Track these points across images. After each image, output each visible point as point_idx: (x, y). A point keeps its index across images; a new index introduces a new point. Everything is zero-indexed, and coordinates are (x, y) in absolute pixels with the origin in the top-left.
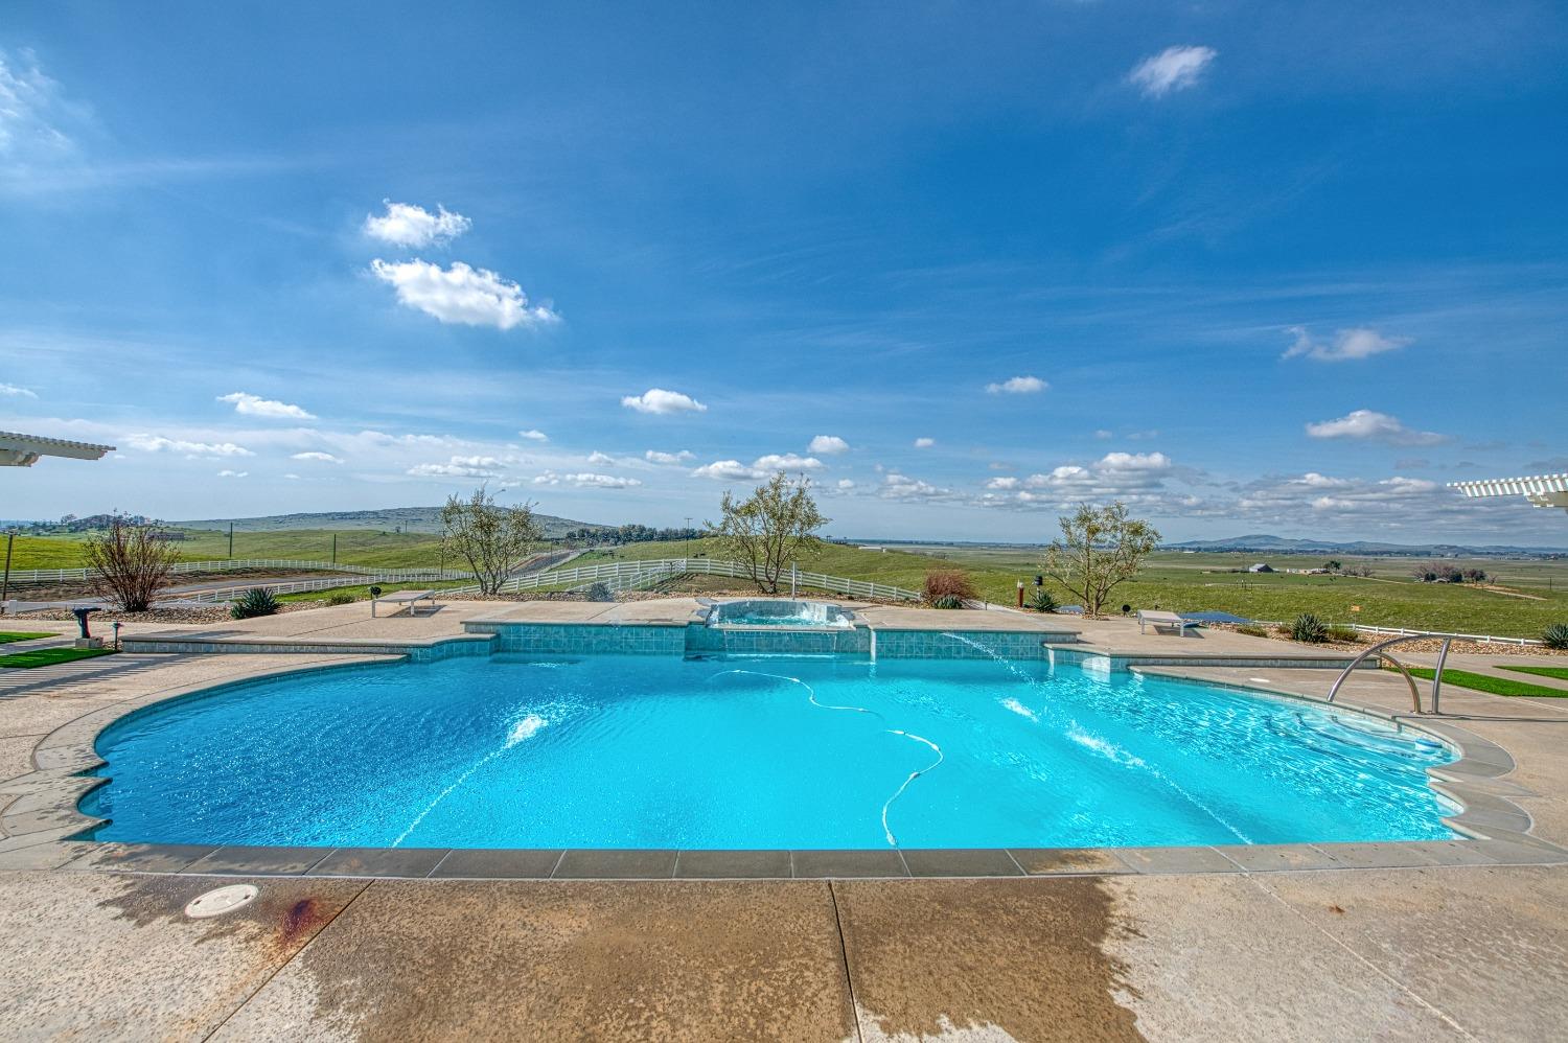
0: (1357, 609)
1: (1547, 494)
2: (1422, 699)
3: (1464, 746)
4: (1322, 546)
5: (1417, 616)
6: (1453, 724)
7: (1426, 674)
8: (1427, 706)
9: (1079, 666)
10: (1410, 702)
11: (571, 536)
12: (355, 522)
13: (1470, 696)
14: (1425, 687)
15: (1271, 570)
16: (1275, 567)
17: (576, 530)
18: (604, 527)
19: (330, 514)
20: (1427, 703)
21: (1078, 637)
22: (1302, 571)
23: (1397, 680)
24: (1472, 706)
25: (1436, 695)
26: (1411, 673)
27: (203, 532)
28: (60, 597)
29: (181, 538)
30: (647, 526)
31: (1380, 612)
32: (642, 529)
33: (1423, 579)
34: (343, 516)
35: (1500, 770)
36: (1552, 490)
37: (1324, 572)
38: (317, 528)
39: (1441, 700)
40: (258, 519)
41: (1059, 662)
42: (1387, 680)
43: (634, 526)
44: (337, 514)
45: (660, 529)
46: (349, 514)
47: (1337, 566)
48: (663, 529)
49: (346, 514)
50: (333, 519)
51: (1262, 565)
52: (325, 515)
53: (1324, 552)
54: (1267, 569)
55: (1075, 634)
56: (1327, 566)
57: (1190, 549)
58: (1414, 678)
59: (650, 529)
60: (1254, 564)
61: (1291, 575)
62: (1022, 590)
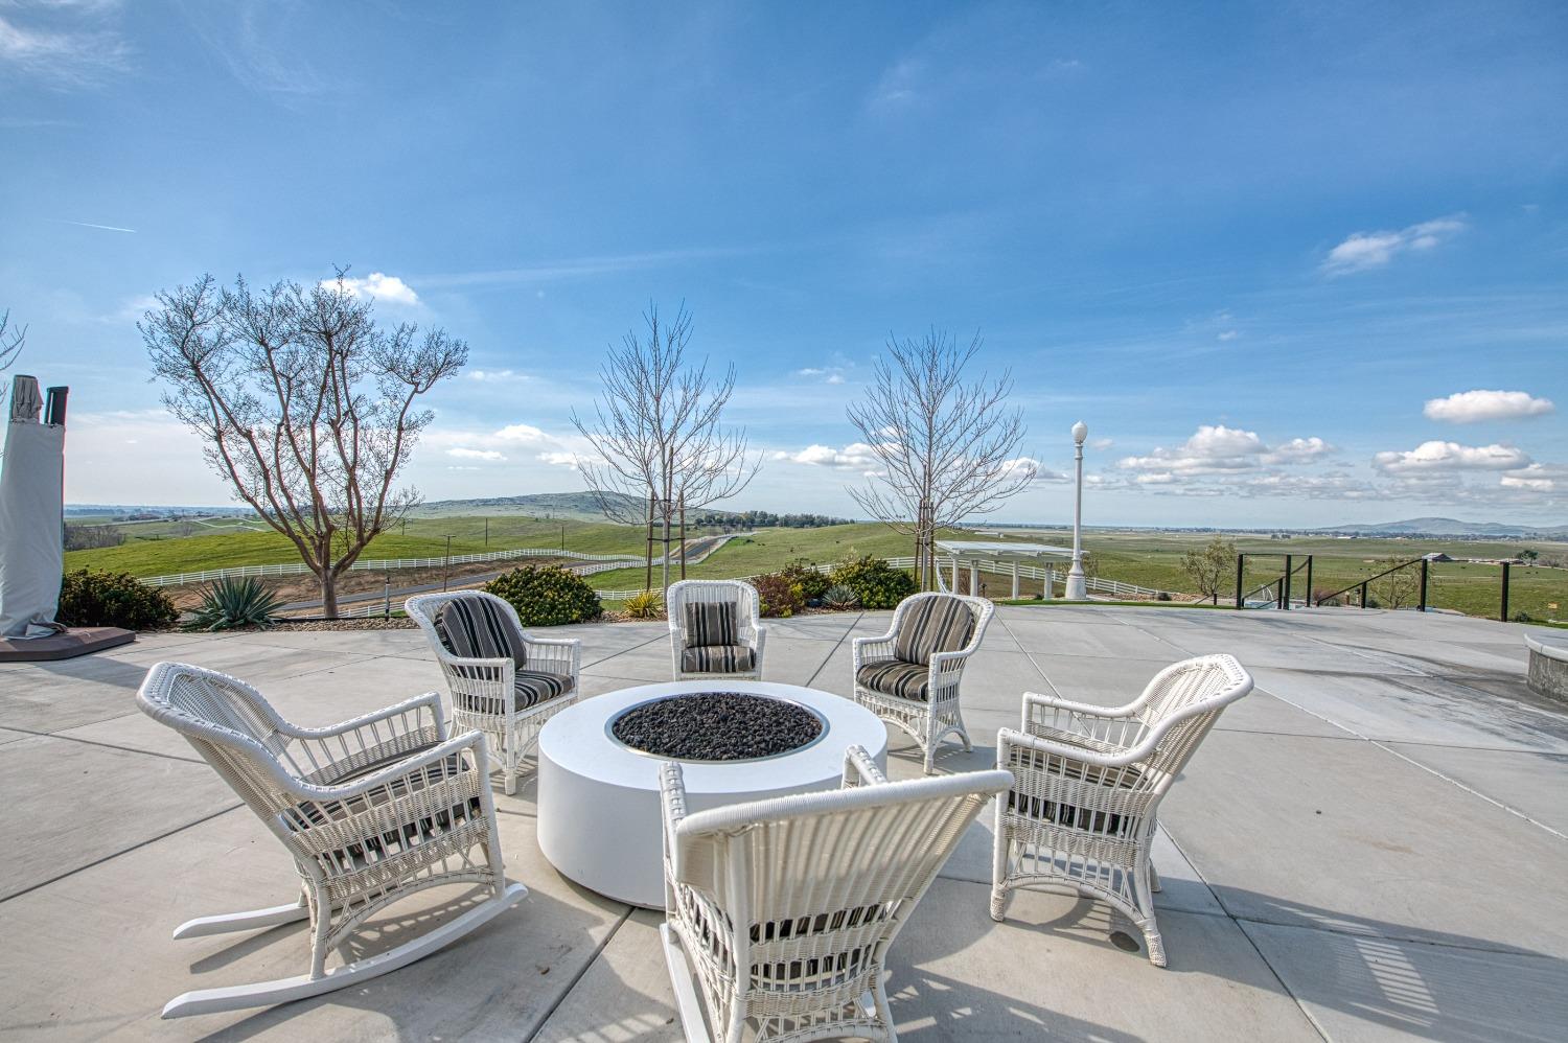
0: (1555, 606)
4: (1512, 531)
15: (1449, 560)
16: (1455, 554)
30: (769, 513)
32: (764, 515)
43: (756, 513)
45: (781, 515)
47: (1533, 555)
48: (783, 516)
51: (1438, 554)
53: (1517, 538)
56: (1519, 555)
57: (1345, 534)
59: (771, 515)
60: (1430, 551)
61: (1474, 565)
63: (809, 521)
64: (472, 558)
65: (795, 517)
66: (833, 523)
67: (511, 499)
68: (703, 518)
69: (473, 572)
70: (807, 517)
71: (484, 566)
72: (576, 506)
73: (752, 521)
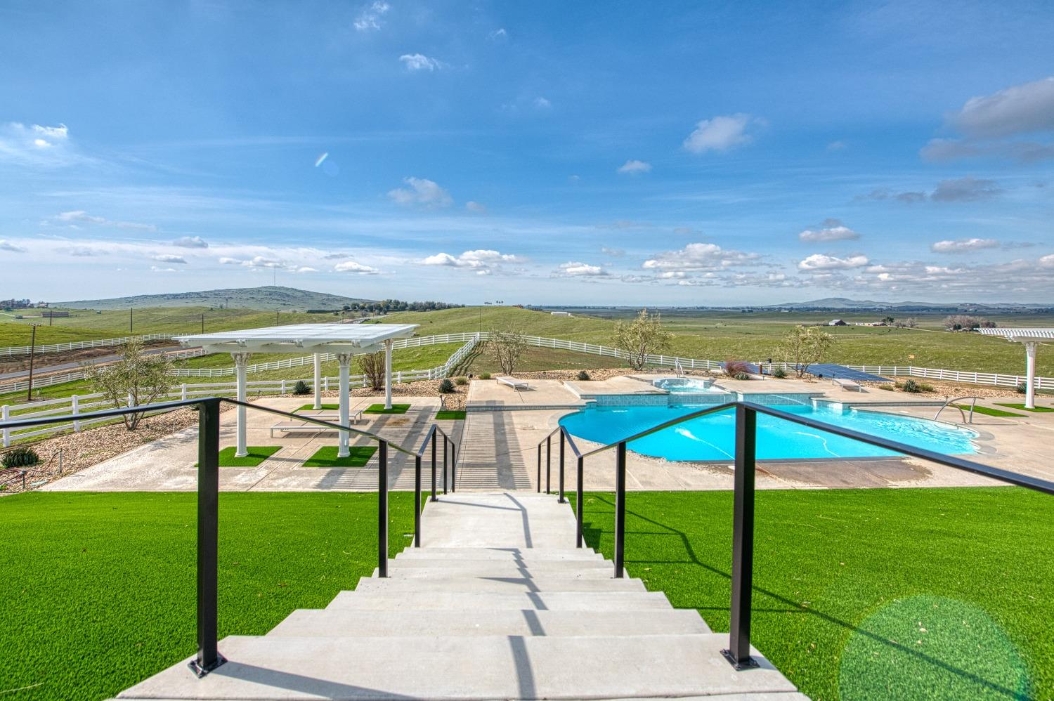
0: (912, 357)
1: (1014, 337)
2: (966, 418)
3: (980, 433)
4: (880, 305)
5: (950, 361)
6: (977, 426)
7: (968, 408)
8: (967, 421)
9: (826, 407)
10: (962, 419)
11: (346, 309)
12: (185, 300)
13: (982, 417)
14: (967, 413)
15: (845, 324)
16: (847, 321)
17: (350, 304)
18: (372, 302)
19: (165, 295)
20: (968, 420)
21: (824, 395)
22: (866, 324)
23: (955, 411)
24: (983, 420)
25: (971, 417)
26: (961, 407)
27: (82, 311)
28: (46, 364)
29: (66, 315)
30: (401, 301)
31: (926, 357)
32: (397, 303)
33: (952, 328)
34: (175, 296)
35: (990, 439)
36: (1016, 335)
37: (882, 325)
38: (157, 306)
39: (973, 418)
40: (113, 300)
41: (818, 406)
42: (952, 411)
43: (391, 301)
44: (171, 295)
45: (410, 302)
46: (179, 295)
47: (891, 320)
48: (412, 303)
49: (177, 295)
50: (168, 299)
51: (837, 321)
52: (163, 296)
53: (882, 310)
54: (841, 323)
55: (822, 394)
56: (884, 321)
58: (963, 410)
59: (403, 303)
61: (859, 326)
62: (761, 366)
63: (432, 307)
64: (93, 343)
65: (421, 303)
66: (449, 307)
67: (198, 294)
68: (350, 306)
69: (89, 356)
70: (430, 304)
71: (105, 350)
72: (253, 298)
73: (388, 307)
